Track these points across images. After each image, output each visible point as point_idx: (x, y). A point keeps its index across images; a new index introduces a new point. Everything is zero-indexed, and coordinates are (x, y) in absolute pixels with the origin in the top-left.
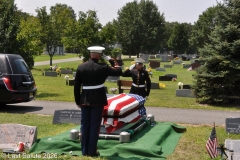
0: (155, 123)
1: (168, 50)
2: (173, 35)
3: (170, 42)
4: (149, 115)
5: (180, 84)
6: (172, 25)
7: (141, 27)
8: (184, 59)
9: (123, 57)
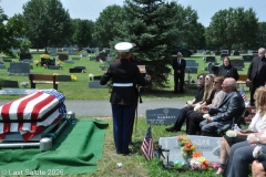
0: (76, 120)
1: (73, 43)
2: (77, 31)
3: (74, 37)
4: (70, 113)
5: (91, 75)
6: (75, 21)
7: (47, 22)
8: (89, 52)
9: (31, 51)
